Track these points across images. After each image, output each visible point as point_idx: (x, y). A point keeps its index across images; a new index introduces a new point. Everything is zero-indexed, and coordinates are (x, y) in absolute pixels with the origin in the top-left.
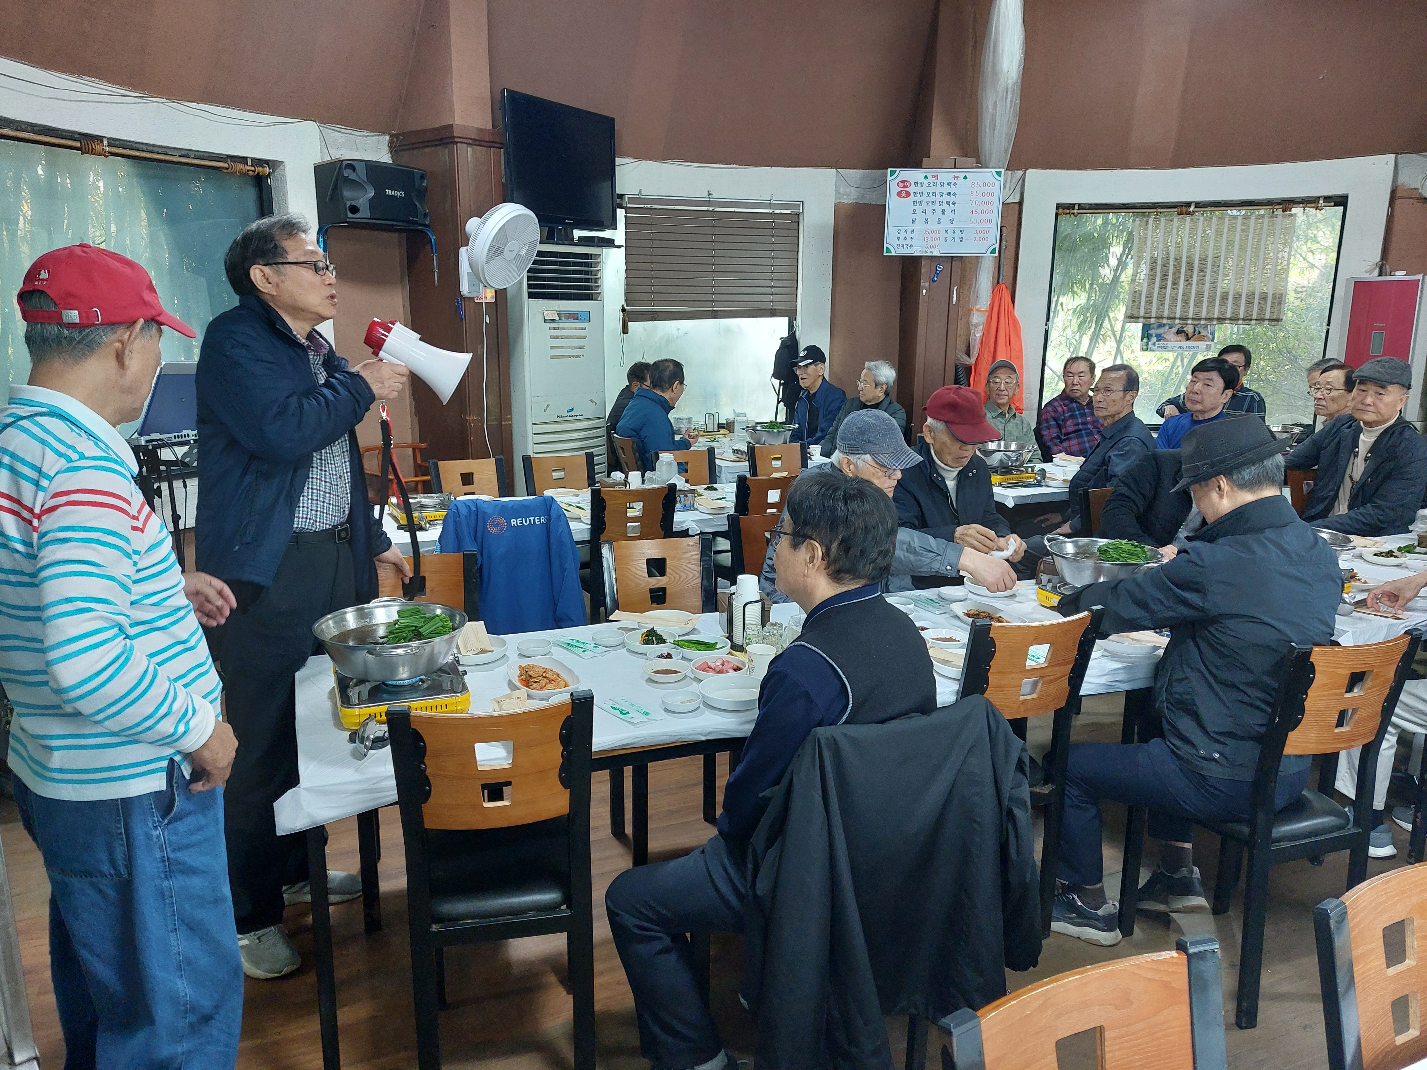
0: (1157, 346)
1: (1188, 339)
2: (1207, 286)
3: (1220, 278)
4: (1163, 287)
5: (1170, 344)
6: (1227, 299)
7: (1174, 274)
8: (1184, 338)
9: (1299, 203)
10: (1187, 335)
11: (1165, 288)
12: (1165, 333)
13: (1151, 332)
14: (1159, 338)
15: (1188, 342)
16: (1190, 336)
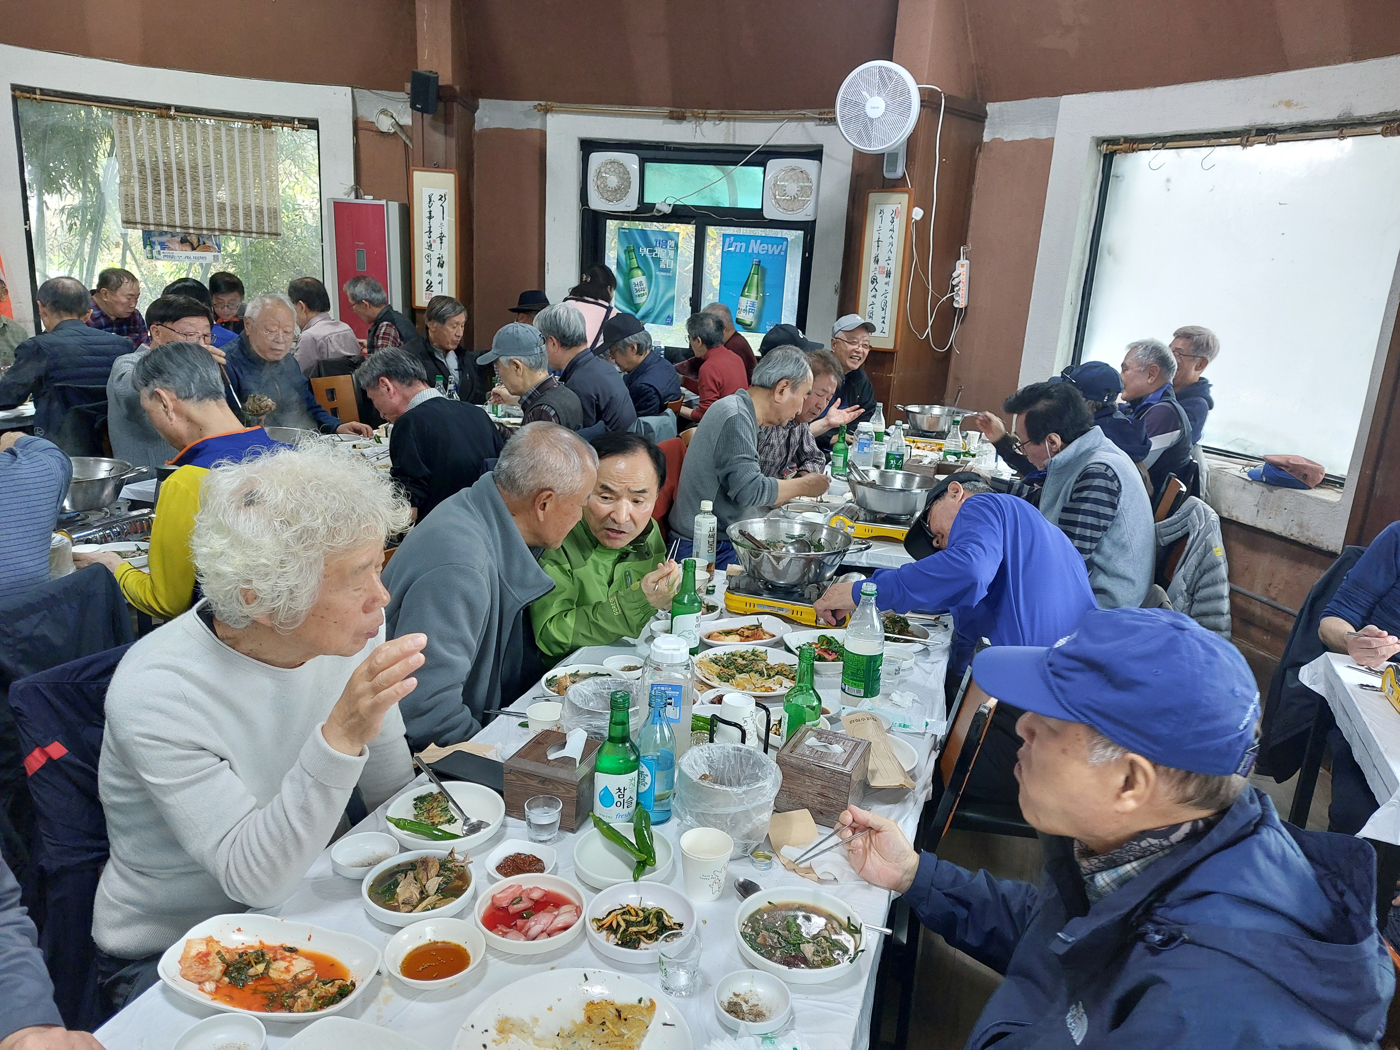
0: (162, 255)
1: (194, 249)
2: (203, 196)
3: (214, 189)
4: (157, 192)
5: (176, 253)
6: (225, 210)
7: (166, 179)
8: (189, 248)
9: (277, 121)
10: (192, 244)
11: (160, 194)
12: (168, 241)
13: (153, 239)
14: (163, 246)
15: (194, 252)
16: (195, 244)
